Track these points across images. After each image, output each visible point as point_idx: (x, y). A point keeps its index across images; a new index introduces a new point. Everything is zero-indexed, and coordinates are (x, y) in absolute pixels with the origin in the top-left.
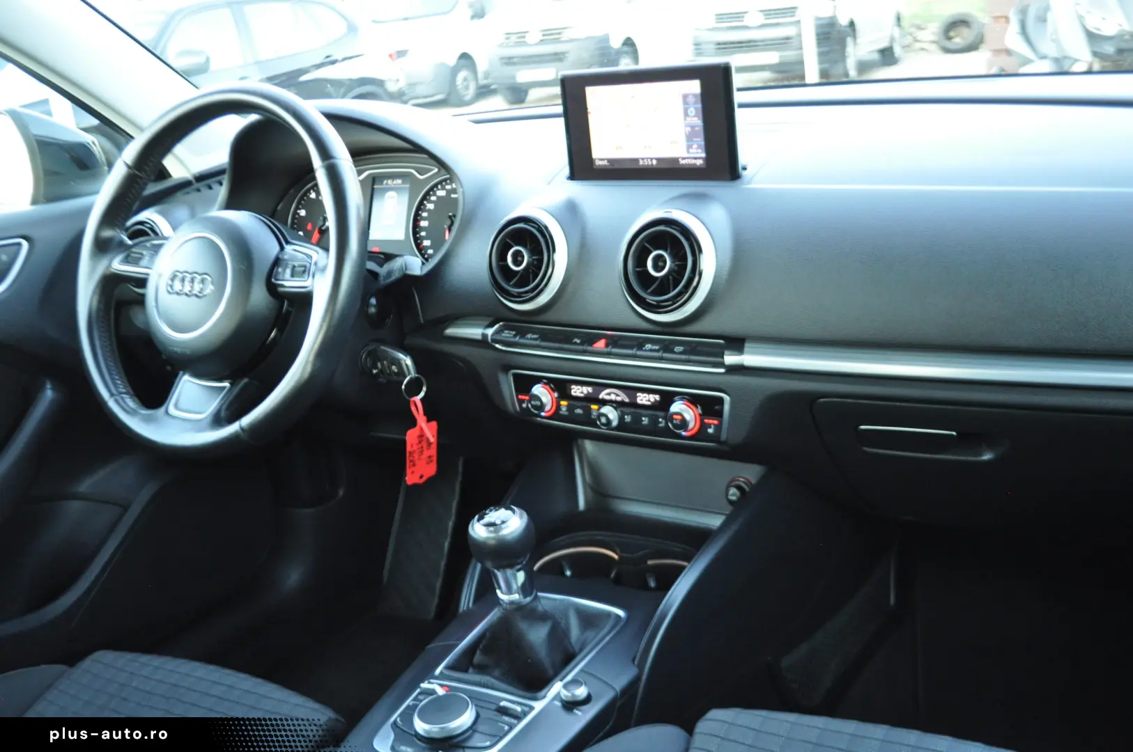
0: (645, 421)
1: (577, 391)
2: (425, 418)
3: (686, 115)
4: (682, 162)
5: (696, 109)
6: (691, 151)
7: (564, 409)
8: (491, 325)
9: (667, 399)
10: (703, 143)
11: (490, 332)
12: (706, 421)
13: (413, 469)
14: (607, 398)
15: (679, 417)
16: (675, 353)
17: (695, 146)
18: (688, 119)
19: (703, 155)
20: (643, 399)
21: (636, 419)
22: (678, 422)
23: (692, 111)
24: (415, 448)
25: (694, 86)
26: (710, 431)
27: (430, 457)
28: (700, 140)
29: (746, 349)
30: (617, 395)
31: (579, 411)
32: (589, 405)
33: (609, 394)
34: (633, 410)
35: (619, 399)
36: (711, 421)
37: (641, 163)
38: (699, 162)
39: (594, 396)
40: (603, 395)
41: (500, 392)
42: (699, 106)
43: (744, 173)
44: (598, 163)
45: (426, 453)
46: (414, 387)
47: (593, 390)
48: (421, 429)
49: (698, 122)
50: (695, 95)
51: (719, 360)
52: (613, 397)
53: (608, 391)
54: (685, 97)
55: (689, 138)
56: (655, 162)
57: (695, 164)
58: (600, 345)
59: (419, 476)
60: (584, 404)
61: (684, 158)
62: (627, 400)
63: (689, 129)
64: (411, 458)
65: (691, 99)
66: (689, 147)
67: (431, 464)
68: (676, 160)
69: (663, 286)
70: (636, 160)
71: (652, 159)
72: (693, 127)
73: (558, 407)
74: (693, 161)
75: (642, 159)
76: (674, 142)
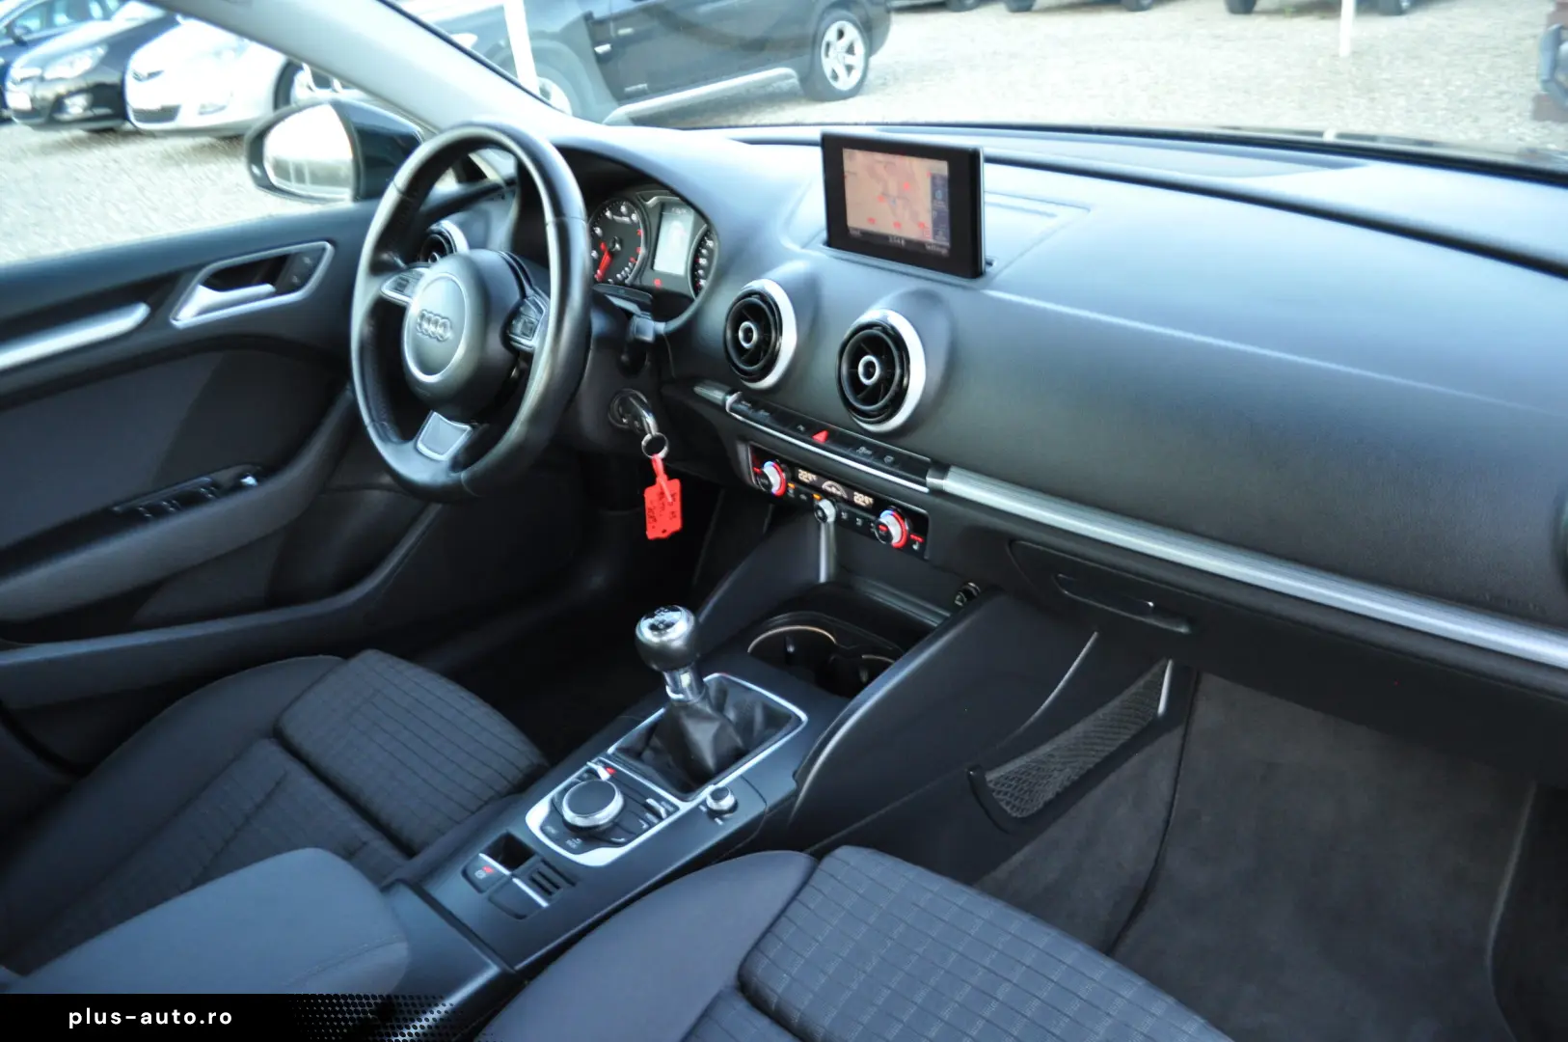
0: (859, 522)
1: (805, 476)
2: (665, 477)
3: (934, 196)
4: (928, 247)
5: (943, 192)
6: (937, 237)
7: (791, 491)
8: (731, 393)
9: (879, 506)
10: (948, 231)
11: (730, 399)
12: (912, 536)
13: (654, 524)
14: (829, 489)
15: (884, 529)
16: (883, 462)
17: (941, 233)
18: (935, 201)
19: (947, 244)
20: (861, 499)
21: (852, 517)
22: (883, 533)
23: (940, 194)
24: (655, 504)
25: (942, 167)
26: (915, 547)
27: (673, 513)
28: (945, 228)
29: (950, 474)
30: (838, 490)
31: (803, 497)
32: (812, 493)
33: (830, 486)
34: (849, 508)
35: (839, 493)
36: (916, 538)
37: (891, 241)
38: (944, 252)
39: (817, 485)
40: (827, 485)
41: (738, 462)
42: (946, 190)
43: (989, 269)
44: (852, 232)
45: (668, 509)
46: (655, 446)
47: (818, 479)
48: (661, 488)
49: (944, 206)
50: (942, 177)
51: (921, 479)
52: (834, 490)
53: (829, 483)
54: (934, 178)
55: (936, 223)
56: (903, 242)
57: (940, 253)
58: (820, 437)
59: (662, 529)
60: (808, 491)
61: (930, 244)
62: (845, 496)
63: (936, 213)
64: (651, 514)
65: (939, 182)
66: (936, 233)
67: (674, 519)
68: (922, 244)
69: (872, 395)
70: (886, 237)
71: (900, 239)
72: (939, 212)
73: (787, 488)
74: (938, 249)
75: (893, 236)
76: (921, 225)
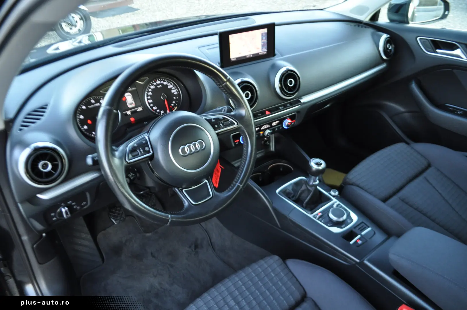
3: (262, 39)
4: (260, 54)
5: (265, 37)
6: (263, 50)
9: (283, 120)
12: (292, 121)
17: (264, 48)
18: (263, 40)
19: (266, 50)
20: (275, 123)
21: (274, 130)
23: (264, 38)
25: (265, 30)
26: (293, 124)
28: (266, 46)
30: (266, 126)
32: (259, 133)
33: (264, 127)
34: (272, 128)
35: (268, 127)
39: (260, 130)
40: (263, 128)
44: (232, 60)
49: (266, 41)
50: (265, 33)
54: (262, 34)
55: (263, 46)
57: (264, 54)
61: (260, 53)
62: (270, 126)
63: (263, 43)
65: (264, 35)
66: (262, 49)
68: (258, 54)
70: (246, 56)
71: (250, 55)
72: (264, 43)
75: (248, 55)
76: (258, 48)
